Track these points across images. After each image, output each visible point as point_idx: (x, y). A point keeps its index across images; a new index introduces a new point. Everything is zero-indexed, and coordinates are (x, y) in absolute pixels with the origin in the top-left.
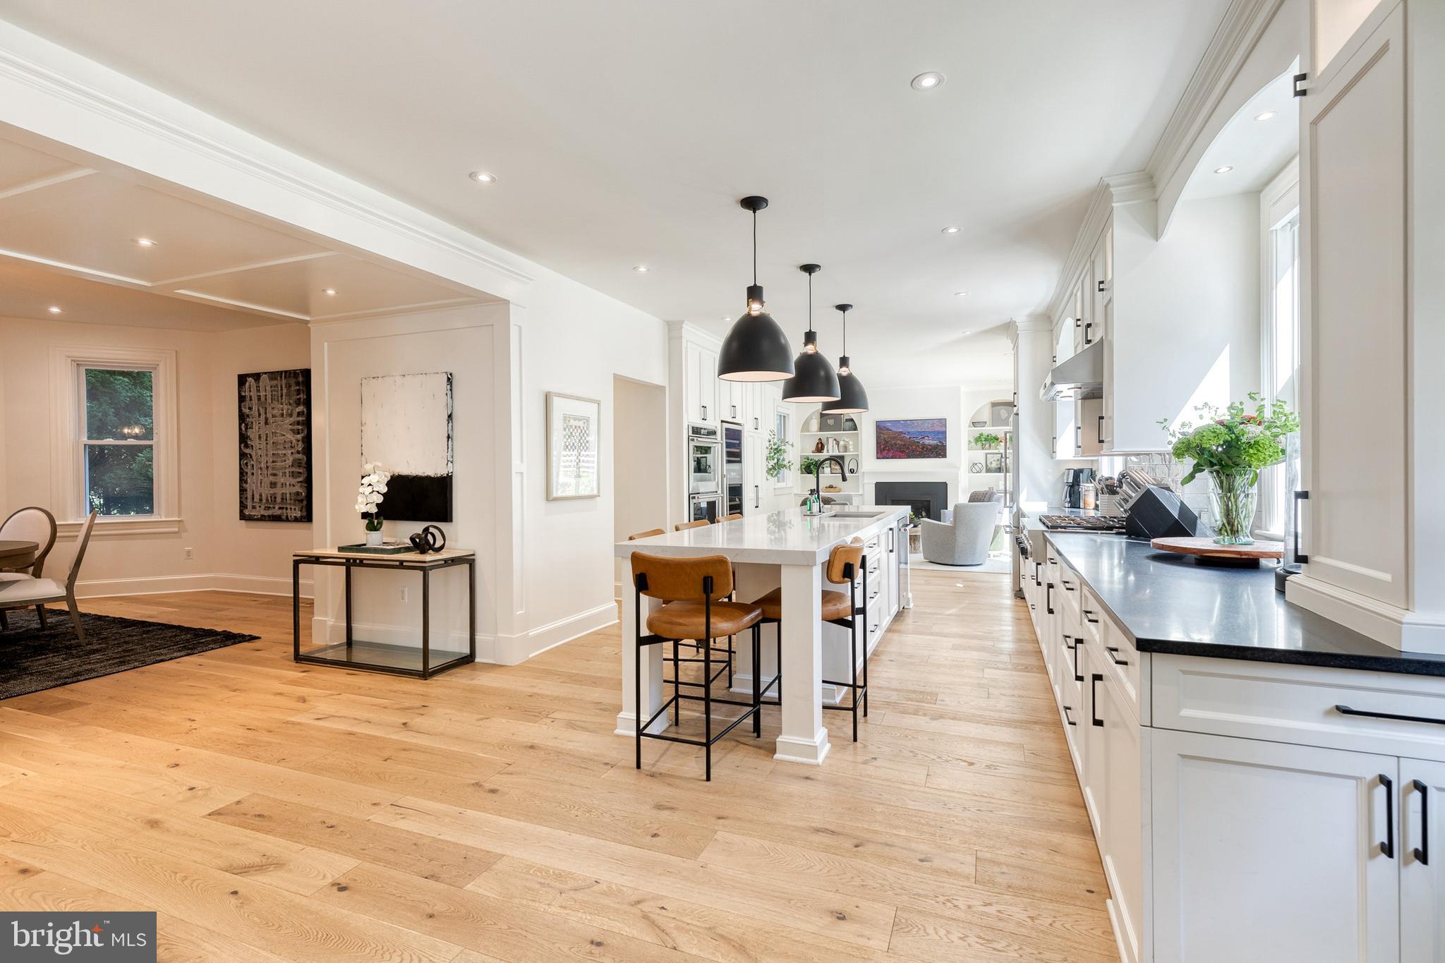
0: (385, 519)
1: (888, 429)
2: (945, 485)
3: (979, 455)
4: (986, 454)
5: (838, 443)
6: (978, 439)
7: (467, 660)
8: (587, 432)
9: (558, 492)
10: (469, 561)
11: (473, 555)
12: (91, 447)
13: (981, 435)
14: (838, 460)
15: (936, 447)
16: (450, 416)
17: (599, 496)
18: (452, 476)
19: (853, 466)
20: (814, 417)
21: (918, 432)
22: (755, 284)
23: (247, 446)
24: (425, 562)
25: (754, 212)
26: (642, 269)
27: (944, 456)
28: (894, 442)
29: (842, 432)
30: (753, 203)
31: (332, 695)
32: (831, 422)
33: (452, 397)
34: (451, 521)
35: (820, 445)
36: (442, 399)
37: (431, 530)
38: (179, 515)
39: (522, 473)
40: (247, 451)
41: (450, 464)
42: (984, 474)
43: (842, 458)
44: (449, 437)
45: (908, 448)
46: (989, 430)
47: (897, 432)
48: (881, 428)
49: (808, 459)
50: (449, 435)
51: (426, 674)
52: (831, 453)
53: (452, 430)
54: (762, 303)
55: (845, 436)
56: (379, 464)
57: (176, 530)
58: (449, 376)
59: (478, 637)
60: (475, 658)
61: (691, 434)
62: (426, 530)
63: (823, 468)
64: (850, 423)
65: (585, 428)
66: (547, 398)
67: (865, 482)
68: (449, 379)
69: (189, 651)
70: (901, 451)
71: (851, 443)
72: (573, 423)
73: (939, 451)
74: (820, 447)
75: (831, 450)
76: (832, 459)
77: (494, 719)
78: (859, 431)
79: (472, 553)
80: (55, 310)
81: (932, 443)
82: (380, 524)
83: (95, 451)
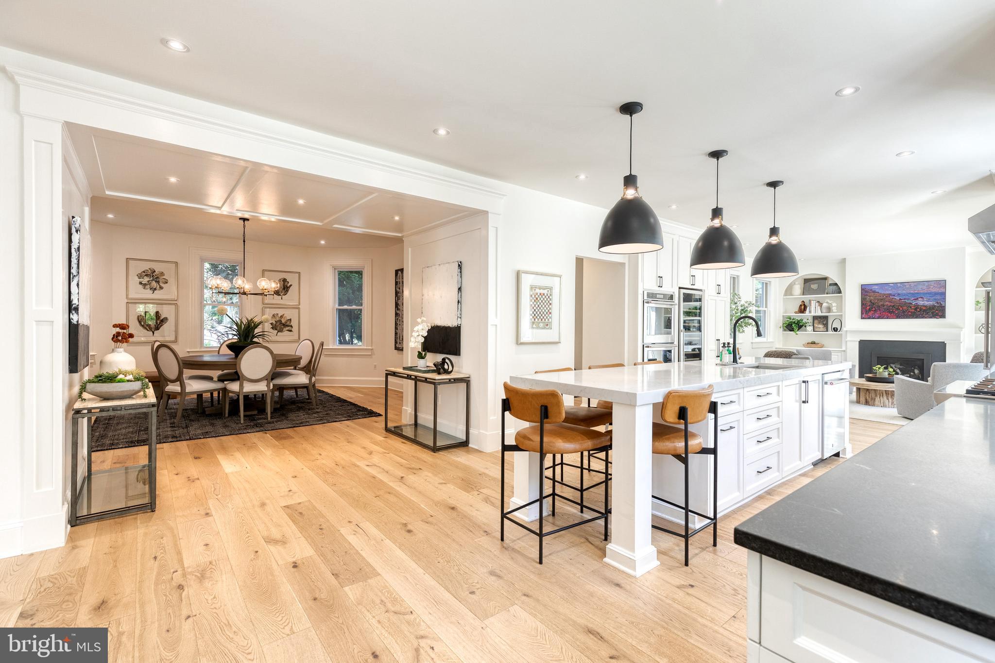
0: (428, 352)
1: (874, 292)
2: (944, 344)
5: (821, 304)
7: (464, 444)
8: (550, 297)
9: (523, 339)
10: (466, 381)
11: (469, 377)
12: (339, 309)
14: (822, 320)
15: (933, 307)
16: (460, 289)
17: (560, 343)
18: (460, 326)
19: (836, 324)
20: (797, 283)
21: (910, 293)
22: (631, 174)
23: (398, 310)
24: (435, 380)
25: (631, 116)
26: (582, 177)
27: (943, 316)
28: (881, 303)
29: (826, 295)
30: (629, 109)
31: (385, 453)
32: (814, 286)
33: (461, 277)
34: (459, 355)
35: (803, 307)
36: (456, 278)
37: (447, 360)
38: (372, 346)
39: (496, 325)
40: (398, 312)
41: (459, 319)
43: (826, 318)
44: (458, 302)
45: (898, 309)
47: (885, 294)
48: (866, 291)
49: (790, 319)
50: (458, 301)
51: (435, 449)
52: (813, 314)
53: (461, 297)
54: (636, 188)
55: (828, 299)
56: (425, 319)
57: (370, 353)
58: (460, 264)
59: (471, 431)
60: (469, 444)
61: (646, 298)
62: (444, 359)
63: (805, 326)
64: (834, 287)
65: (549, 295)
66: (518, 275)
68: (459, 265)
69: (349, 418)
70: (889, 312)
71: (834, 304)
72: (538, 291)
73: (936, 311)
74: (803, 308)
75: (814, 311)
76: (815, 318)
77: (448, 485)
78: (843, 294)
79: (468, 376)
80: (323, 242)
81: (927, 303)
82: (425, 354)
83: (340, 312)
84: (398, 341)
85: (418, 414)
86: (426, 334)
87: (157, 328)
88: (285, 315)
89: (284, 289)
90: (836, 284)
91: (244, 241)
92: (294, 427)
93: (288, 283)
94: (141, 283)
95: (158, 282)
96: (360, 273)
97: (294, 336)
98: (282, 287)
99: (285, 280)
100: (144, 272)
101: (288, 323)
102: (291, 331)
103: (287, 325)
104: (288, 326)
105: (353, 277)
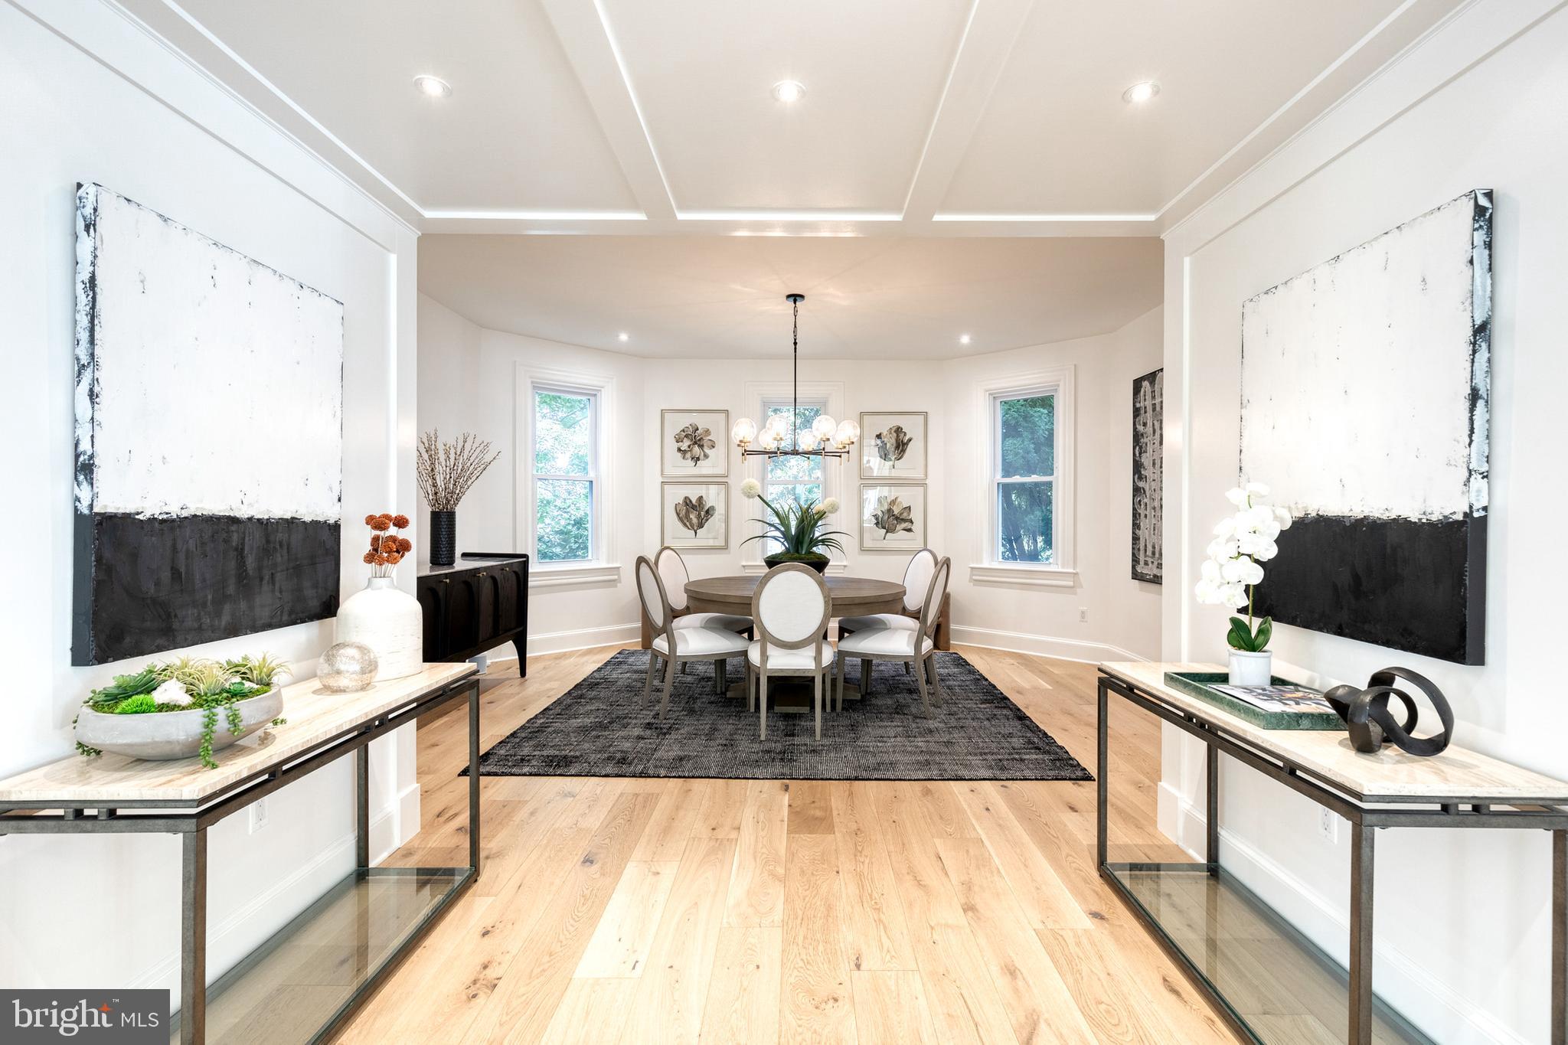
0: (1282, 622)
10: (1558, 820)
12: (1003, 484)
16: (1482, 330)
18: (1483, 520)
23: (1140, 478)
24: (1364, 787)
33: (1490, 267)
34: (1482, 661)
37: (1400, 683)
38: (1075, 565)
40: (1141, 484)
41: (1478, 483)
44: (1474, 398)
50: (1474, 392)
57: (1071, 584)
58: (1483, 204)
62: (1382, 681)
68: (1481, 210)
80: (965, 339)
82: (1264, 632)
83: (1006, 490)
84: (1142, 558)
85: (1224, 834)
86: (1270, 552)
87: (701, 526)
88: (899, 500)
89: (897, 447)
91: (795, 343)
92: (857, 779)
93: (905, 434)
94: (679, 450)
95: (701, 446)
96: (1046, 402)
97: (914, 540)
98: (895, 445)
99: (898, 430)
100: (683, 431)
101: (905, 514)
102: (909, 530)
103: (902, 519)
104: (904, 520)
105: (1036, 415)
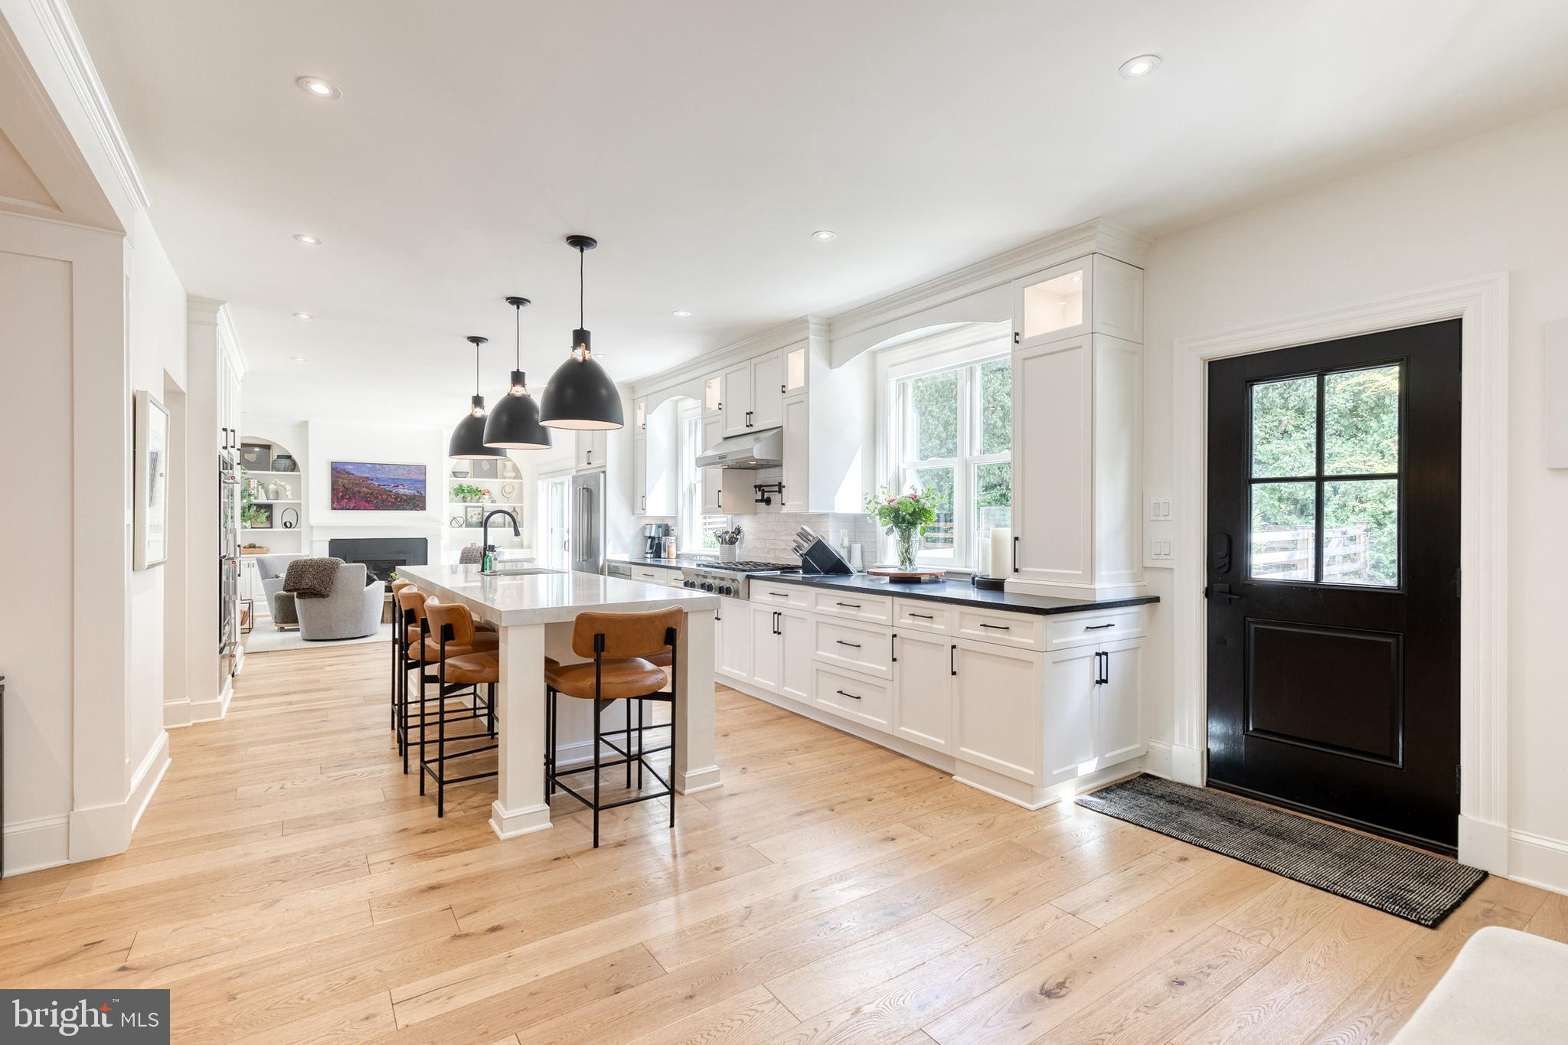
1: (348, 473)
2: (425, 540)
3: (459, 508)
4: (466, 507)
5: (264, 487)
6: (460, 490)
13: (461, 486)
15: (413, 497)
19: (289, 517)
21: (390, 478)
27: (423, 508)
28: (358, 489)
29: (272, 473)
32: (250, 457)
42: (464, 529)
43: (269, 507)
45: (377, 498)
46: (469, 481)
48: (338, 471)
55: (276, 479)
64: (288, 461)
67: (314, 539)
70: (367, 501)
71: (288, 487)
73: (416, 502)
78: (302, 473)
81: (408, 492)
90: (289, 457)
